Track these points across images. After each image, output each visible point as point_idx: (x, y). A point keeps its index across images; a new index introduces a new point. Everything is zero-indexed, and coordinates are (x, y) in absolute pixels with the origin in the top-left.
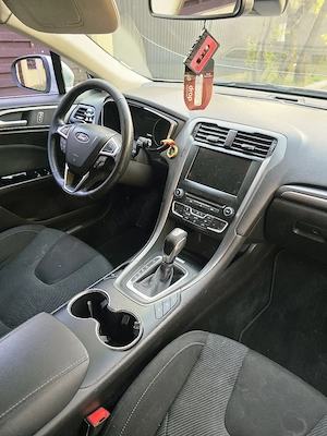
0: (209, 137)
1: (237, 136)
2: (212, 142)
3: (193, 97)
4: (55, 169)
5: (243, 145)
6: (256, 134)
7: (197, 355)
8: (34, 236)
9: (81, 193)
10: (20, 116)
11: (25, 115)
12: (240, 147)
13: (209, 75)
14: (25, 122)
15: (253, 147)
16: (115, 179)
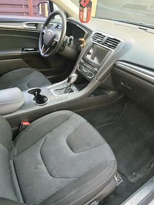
0: (98, 39)
1: (108, 39)
2: (98, 42)
3: (83, 17)
4: (40, 46)
5: (108, 43)
6: (114, 39)
7: (67, 118)
8: (31, 72)
9: (46, 55)
10: (34, 25)
11: (36, 25)
12: (107, 44)
13: (89, 8)
14: (35, 27)
15: (111, 44)
16: (56, 51)
